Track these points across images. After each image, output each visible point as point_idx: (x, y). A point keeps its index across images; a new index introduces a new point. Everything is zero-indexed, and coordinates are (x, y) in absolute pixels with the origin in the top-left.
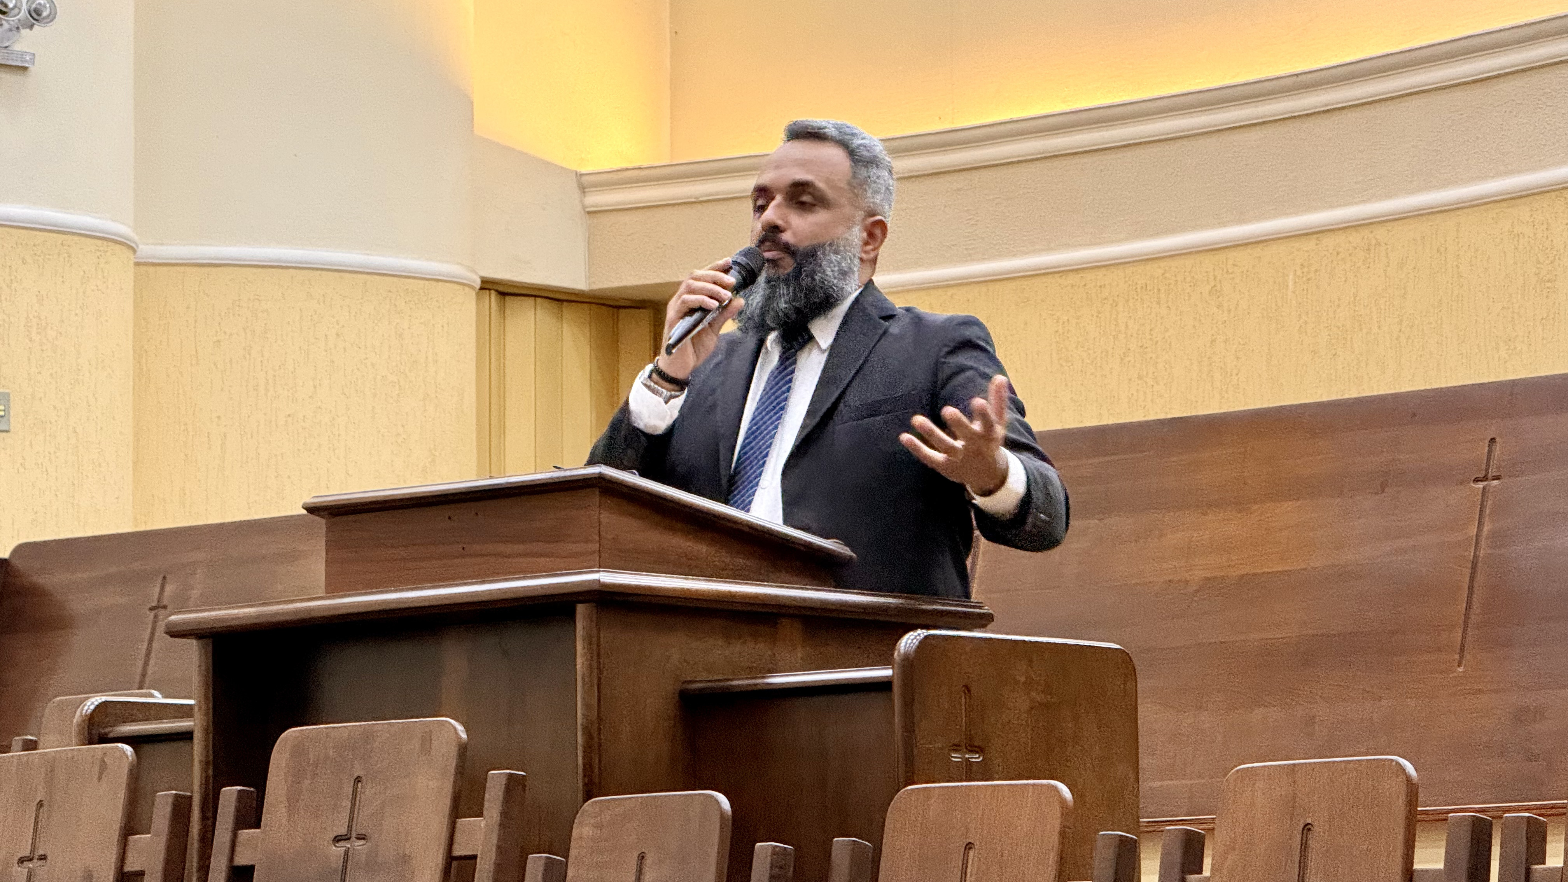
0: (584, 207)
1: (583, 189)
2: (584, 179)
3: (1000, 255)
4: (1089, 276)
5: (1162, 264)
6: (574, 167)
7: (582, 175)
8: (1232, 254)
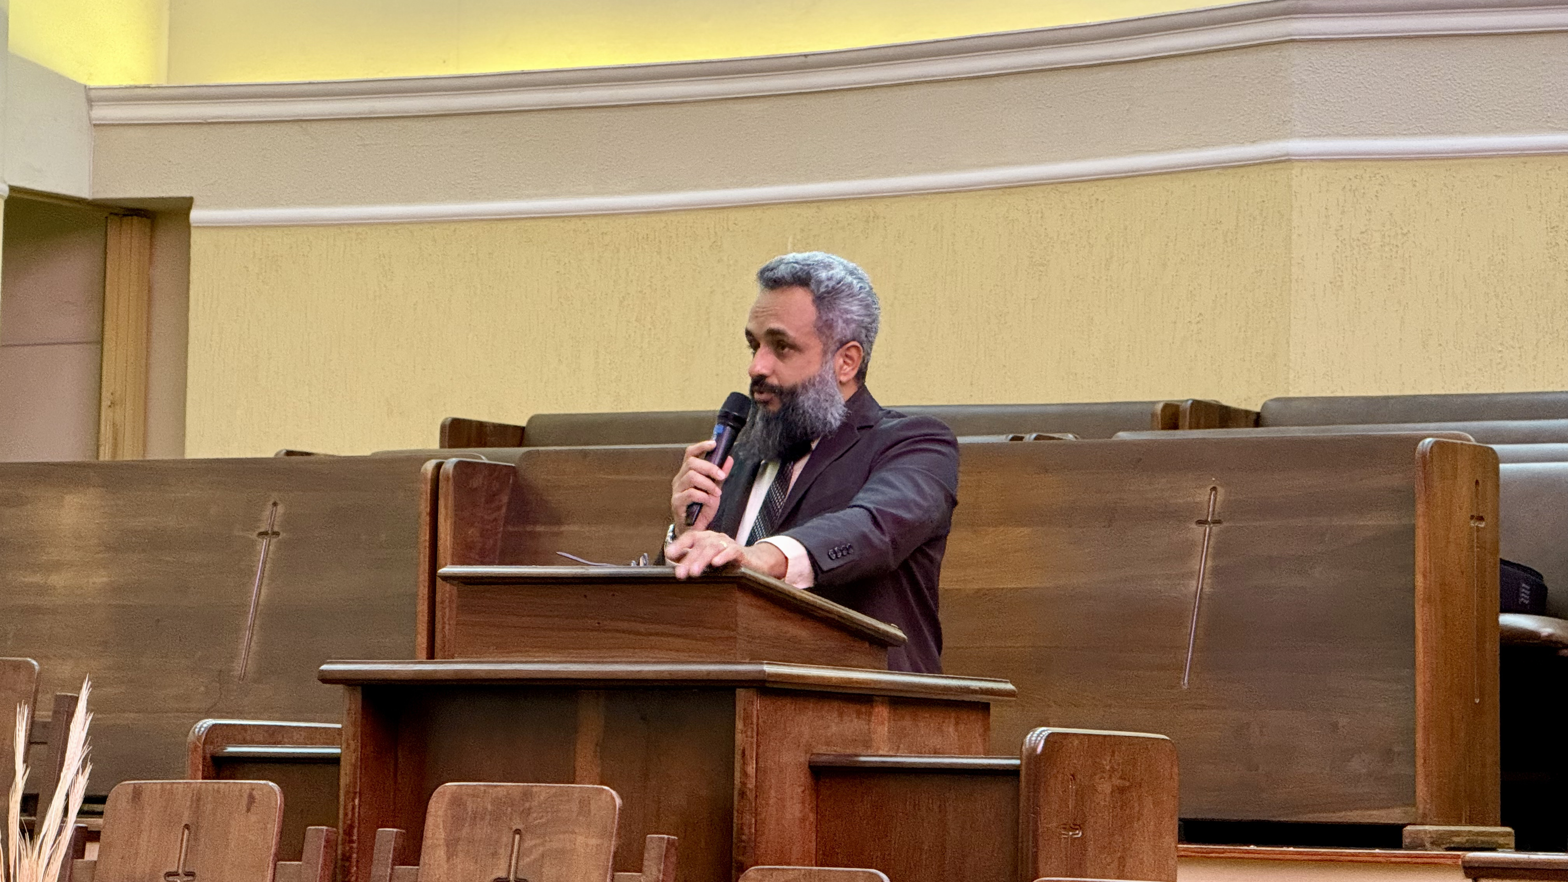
0: (90, 119)
1: (91, 102)
2: (93, 94)
3: (505, 197)
4: (590, 223)
5: (664, 218)
6: (83, 80)
7: (90, 89)
8: (733, 215)
